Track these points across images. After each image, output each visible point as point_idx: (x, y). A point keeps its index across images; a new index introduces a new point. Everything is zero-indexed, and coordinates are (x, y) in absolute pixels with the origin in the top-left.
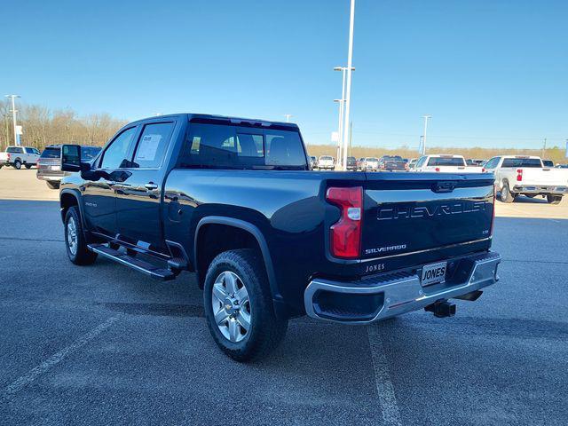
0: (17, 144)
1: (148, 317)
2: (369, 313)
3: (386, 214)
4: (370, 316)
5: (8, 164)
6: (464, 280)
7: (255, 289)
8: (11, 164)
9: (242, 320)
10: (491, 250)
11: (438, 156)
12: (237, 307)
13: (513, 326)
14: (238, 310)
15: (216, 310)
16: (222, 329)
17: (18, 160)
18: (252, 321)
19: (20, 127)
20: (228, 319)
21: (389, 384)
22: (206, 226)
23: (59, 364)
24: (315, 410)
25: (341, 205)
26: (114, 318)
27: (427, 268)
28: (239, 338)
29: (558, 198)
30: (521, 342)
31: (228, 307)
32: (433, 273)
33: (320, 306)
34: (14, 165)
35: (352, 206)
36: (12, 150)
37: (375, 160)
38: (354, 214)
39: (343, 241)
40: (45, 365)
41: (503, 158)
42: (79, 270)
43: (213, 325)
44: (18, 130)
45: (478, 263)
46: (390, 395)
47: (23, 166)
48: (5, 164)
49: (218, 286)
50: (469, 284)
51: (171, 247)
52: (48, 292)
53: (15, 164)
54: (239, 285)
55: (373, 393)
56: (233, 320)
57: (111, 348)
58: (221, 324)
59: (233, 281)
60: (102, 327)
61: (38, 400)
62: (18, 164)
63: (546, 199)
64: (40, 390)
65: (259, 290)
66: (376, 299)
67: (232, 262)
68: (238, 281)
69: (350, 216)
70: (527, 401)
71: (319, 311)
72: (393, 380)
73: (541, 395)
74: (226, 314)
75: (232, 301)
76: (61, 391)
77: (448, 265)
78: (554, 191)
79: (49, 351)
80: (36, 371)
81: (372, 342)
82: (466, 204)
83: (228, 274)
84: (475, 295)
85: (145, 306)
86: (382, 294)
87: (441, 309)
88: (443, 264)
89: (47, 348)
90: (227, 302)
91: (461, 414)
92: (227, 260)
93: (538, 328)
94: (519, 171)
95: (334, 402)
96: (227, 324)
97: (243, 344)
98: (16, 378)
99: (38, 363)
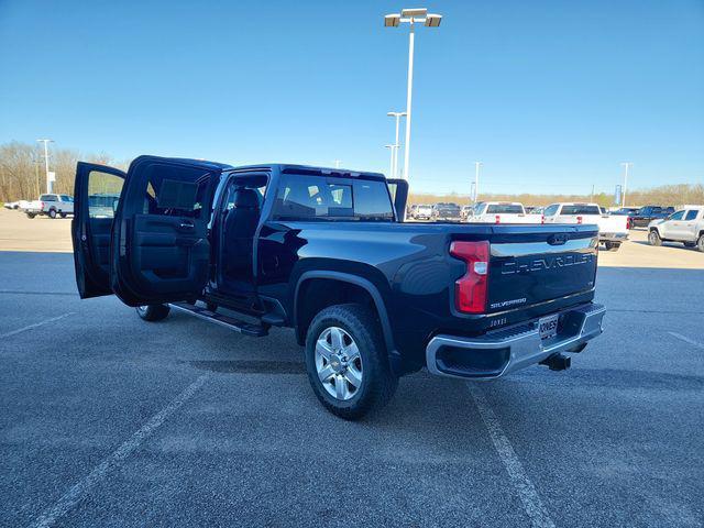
0: (49, 192)
1: (239, 375)
2: (497, 368)
3: (510, 268)
4: (497, 372)
5: (42, 213)
6: (575, 333)
7: (367, 345)
8: (45, 213)
9: (351, 376)
10: (595, 301)
11: (497, 203)
12: (344, 364)
13: (606, 376)
14: (346, 367)
15: (320, 367)
16: (327, 386)
17: (52, 209)
18: (364, 377)
19: (54, 174)
20: (334, 376)
21: (504, 438)
22: (308, 281)
23: (161, 427)
24: (439, 468)
25: (467, 260)
26: (205, 376)
27: (542, 321)
28: (348, 396)
29: (617, 246)
30: (622, 394)
31: (336, 364)
32: (547, 326)
33: (444, 361)
34: (48, 213)
35: (478, 260)
36: (47, 199)
37: (427, 207)
38: (481, 268)
39: (469, 298)
40: (147, 429)
41: (562, 205)
42: (151, 327)
43: (315, 382)
44: (51, 177)
45: (588, 315)
46: (509, 450)
47: (58, 215)
48: (39, 213)
49: (322, 342)
50: (580, 337)
51: (265, 301)
52: (125, 350)
53: (50, 213)
54: (347, 341)
55: (493, 450)
56: (340, 377)
57: (209, 409)
58: (327, 382)
59: (340, 336)
60: (194, 387)
61: (151, 466)
62: (53, 213)
63: (604, 246)
64: (149, 456)
65: (372, 346)
66: (503, 354)
67: (340, 318)
68: (346, 337)
69: (476, 270)
70: (644, 453)
71: (444, 368)
72: (507, 434)
73: (655, 446)
74: (332, 371)
75: (340, 357)
76: (172, 455)
77: (560, 317)
78: (613, 238)
79: (147, 414)
80: (139, 435)
81: (476, 397)
82: (576, 256)
83: (335, 330)
84: (580, 347)
85: (231, 363)
86: (508, 349)
87: (557, 363)
88: (554, 317)
89: (143, 411)
90: (333, 359)
91: (584, 468)
92: (334, 315)
93: (632, 378)
94: (579, 218)
95: (455, 460)
96: (333, 381)
97: (353, 402)
98: (120, 443)
99: (139, 426)
